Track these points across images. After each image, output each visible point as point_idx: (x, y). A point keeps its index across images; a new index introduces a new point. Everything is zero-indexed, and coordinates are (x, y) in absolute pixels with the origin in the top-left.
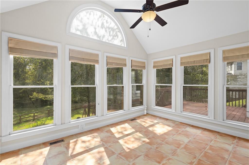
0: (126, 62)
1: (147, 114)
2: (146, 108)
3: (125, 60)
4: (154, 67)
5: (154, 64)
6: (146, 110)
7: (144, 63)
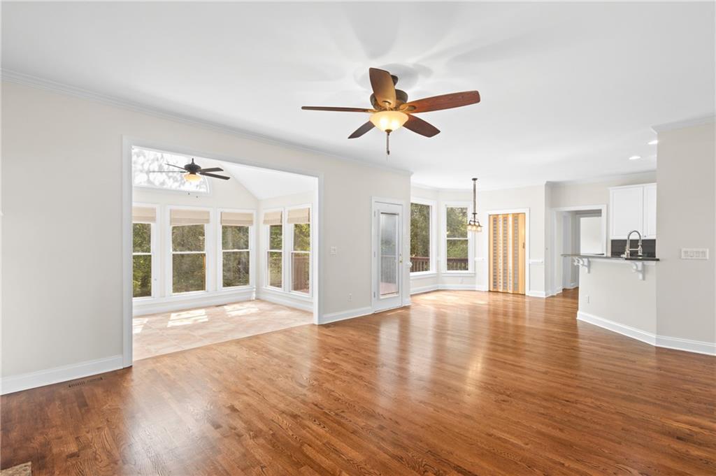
0: (209, 216)
1: (258, 299)
2: (255, 290)
3: (208, 213)
4: (265, 222)
5: (265, 217)
6: (256, 293)
7: (251, 215)
